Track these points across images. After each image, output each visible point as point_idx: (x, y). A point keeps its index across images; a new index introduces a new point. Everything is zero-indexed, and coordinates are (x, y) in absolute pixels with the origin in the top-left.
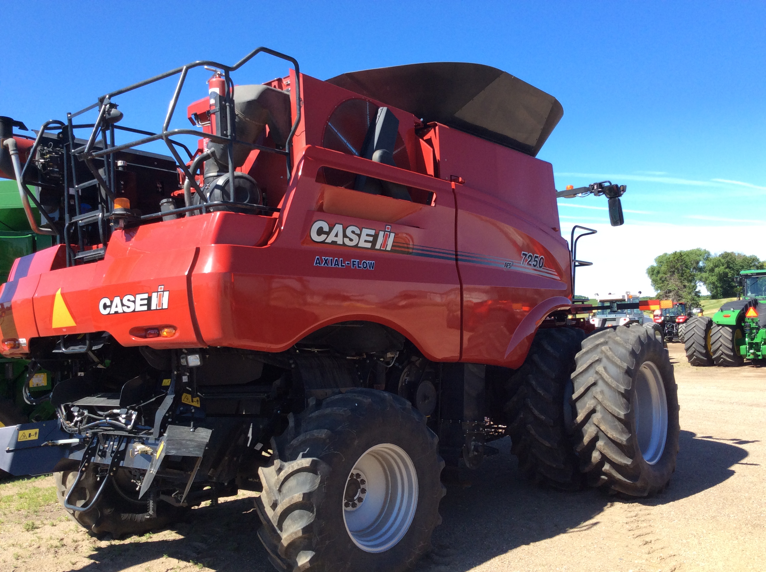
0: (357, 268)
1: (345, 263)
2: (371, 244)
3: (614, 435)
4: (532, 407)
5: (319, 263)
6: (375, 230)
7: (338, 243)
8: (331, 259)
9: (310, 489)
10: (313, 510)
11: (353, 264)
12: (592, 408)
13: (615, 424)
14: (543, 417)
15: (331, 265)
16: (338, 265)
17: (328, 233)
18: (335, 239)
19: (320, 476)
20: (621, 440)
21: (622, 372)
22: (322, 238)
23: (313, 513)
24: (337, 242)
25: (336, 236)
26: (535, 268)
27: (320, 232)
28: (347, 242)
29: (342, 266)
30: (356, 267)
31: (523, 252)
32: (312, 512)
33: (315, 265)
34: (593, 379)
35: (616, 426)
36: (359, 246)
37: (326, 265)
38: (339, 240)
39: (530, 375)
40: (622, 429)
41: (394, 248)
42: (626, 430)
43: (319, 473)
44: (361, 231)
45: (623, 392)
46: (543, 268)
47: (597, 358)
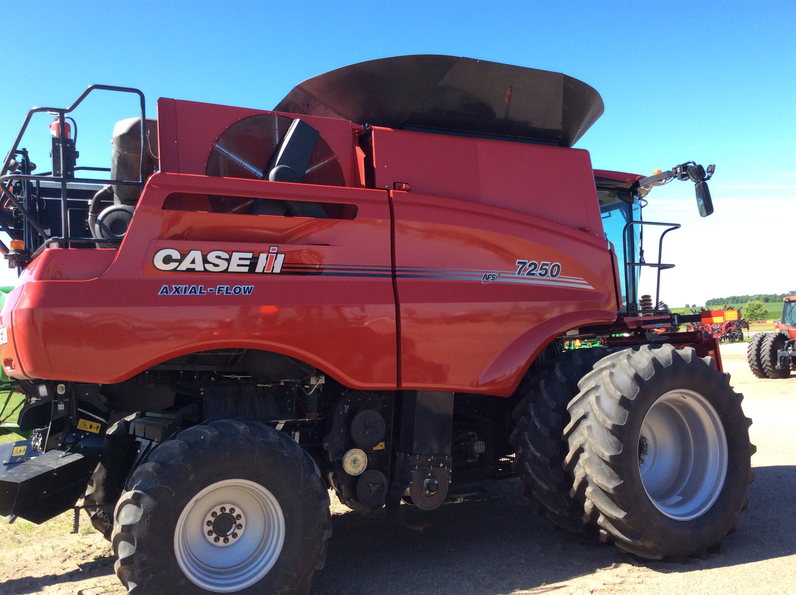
0: (225, 294)
1: (207, 291)
2: (248, 268)
3: (599, 481)
4: (528, 441)
5: (167, 292)
6: (253, 253)
7: (196, 270)
8: (186, 288)
9: (133, 521)
10: (134, 542)
11: (219, 290)
12: (578, 446)
13: (602, 467)
14: (538, 454)
15: (185, 293)
16: (195, 292)
17: (180, 261)
18: (192, 266)
19: (142, 510)
20: (606, 487)
21: (617, 404)
22: (172, 266)
23: (134, 546)
24: (194, 269)
25: (193, 262)
26: (545, 277)
27: (167, 260)
28: (209, 267)
29: (200, 292)
30: (223, 293)
31: (518, 261)
32: (133, 544)
33: (159, 294)
34: (583, 411)
35: (603, 469)
36: (229, 270)
37: (176, 293)
38: (199, 266)
39: (532, 404)
40: (611, 473)
41: (283, 270)
42: (616, 475)
43: (141, 506)
44: (231, 257)
45: (610, 428)
46: (559, 277)
47: (593, 386)
